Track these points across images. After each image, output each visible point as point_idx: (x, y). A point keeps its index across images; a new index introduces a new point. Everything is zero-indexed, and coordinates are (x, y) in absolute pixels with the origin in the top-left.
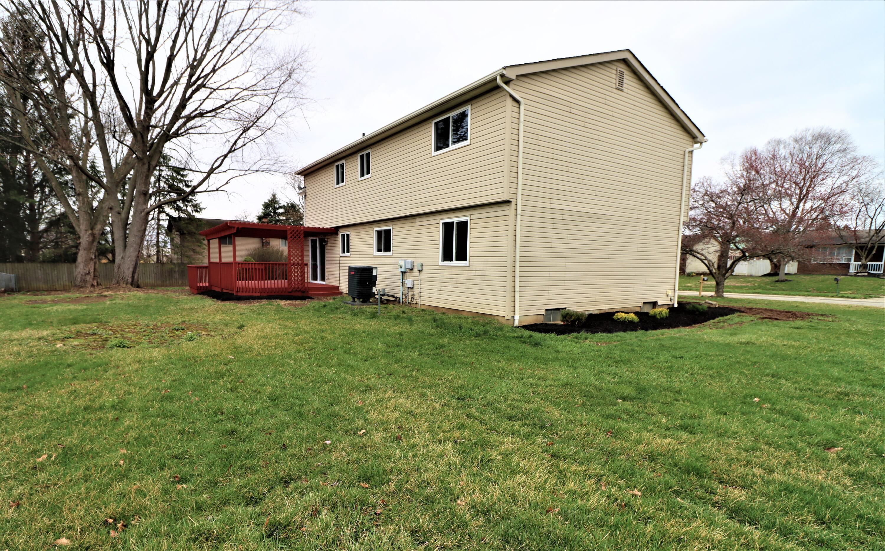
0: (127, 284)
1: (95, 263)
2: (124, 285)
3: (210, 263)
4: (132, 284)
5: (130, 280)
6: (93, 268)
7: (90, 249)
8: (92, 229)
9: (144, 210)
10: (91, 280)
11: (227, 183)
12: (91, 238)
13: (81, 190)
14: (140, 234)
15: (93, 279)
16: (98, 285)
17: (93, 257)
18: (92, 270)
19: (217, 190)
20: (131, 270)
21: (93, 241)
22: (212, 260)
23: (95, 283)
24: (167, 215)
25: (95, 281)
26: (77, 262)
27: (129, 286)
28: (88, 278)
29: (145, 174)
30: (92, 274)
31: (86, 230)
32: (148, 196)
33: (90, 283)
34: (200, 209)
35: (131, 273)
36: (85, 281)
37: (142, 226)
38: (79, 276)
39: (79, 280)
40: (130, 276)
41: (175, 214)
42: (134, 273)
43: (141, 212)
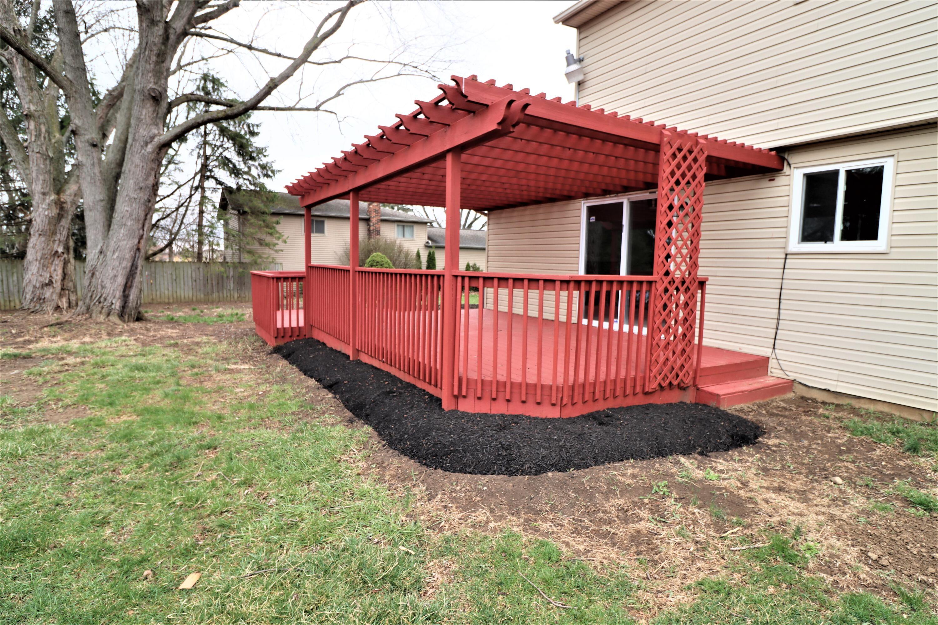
0: (108, 314)
1: (66, 263)
2: (102, 318)
3: (310, 268)
4: (121, 315)
5: (117, 305)
6: (60, 271)
7: (54, 233)
8: (59, 191)
9: (152, 138)
10: (55, 297)
11: (338, 94)
12: (55, 211)
13: (32, 108)
14: (144, 196)
15: (61, 296)
16: (70, 306)
17: (60, 250)
18: (58, 277)
19: (317, 109)
20: (121, 280)
21: (60, 217)
22: (314, 262)
23: (64, 303)
24: (219, 183)
25: (64, 300)
26: (25, 262)
27: (114, 319)
28: (48, 293)
29: (155, 50)
30: (58, 285)
31: (44, 194)
32: (164, 105)
33: (54, 304)
34: (273, 172)
35: (121, 289)
36: (41, 300)
37: (148, 175)
38: (29, 289)
39: (28, 297)
40: (119, 294)
41: (231, 182)
42: (127, 287)
43: (146, 144)
